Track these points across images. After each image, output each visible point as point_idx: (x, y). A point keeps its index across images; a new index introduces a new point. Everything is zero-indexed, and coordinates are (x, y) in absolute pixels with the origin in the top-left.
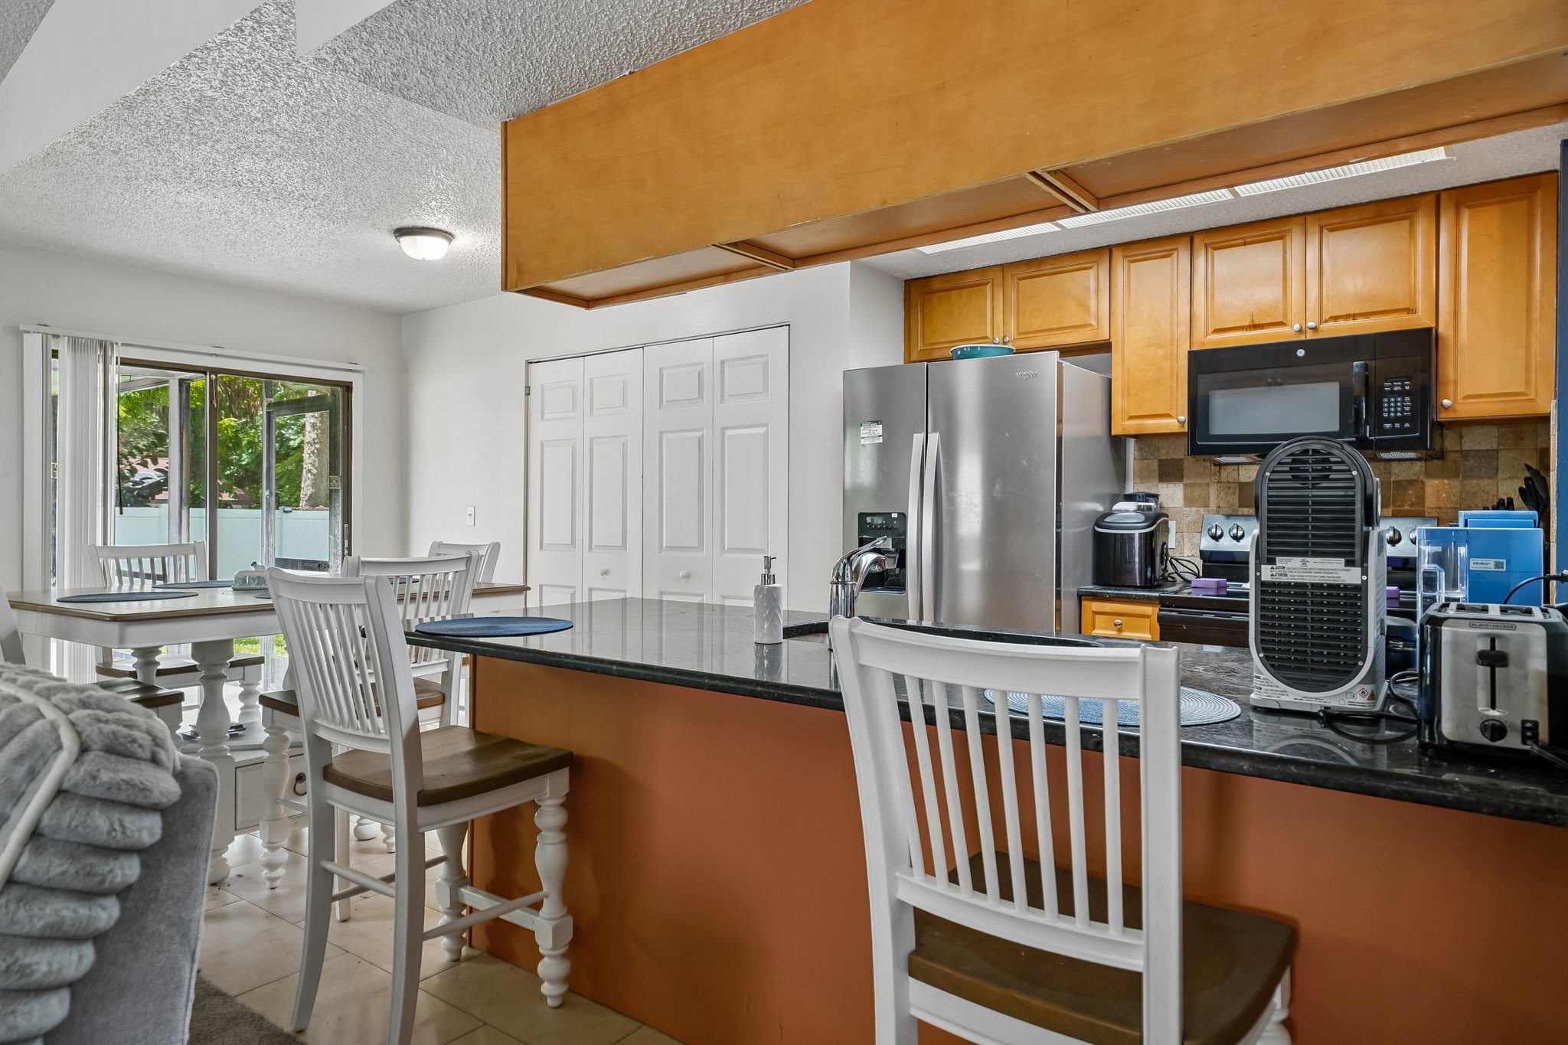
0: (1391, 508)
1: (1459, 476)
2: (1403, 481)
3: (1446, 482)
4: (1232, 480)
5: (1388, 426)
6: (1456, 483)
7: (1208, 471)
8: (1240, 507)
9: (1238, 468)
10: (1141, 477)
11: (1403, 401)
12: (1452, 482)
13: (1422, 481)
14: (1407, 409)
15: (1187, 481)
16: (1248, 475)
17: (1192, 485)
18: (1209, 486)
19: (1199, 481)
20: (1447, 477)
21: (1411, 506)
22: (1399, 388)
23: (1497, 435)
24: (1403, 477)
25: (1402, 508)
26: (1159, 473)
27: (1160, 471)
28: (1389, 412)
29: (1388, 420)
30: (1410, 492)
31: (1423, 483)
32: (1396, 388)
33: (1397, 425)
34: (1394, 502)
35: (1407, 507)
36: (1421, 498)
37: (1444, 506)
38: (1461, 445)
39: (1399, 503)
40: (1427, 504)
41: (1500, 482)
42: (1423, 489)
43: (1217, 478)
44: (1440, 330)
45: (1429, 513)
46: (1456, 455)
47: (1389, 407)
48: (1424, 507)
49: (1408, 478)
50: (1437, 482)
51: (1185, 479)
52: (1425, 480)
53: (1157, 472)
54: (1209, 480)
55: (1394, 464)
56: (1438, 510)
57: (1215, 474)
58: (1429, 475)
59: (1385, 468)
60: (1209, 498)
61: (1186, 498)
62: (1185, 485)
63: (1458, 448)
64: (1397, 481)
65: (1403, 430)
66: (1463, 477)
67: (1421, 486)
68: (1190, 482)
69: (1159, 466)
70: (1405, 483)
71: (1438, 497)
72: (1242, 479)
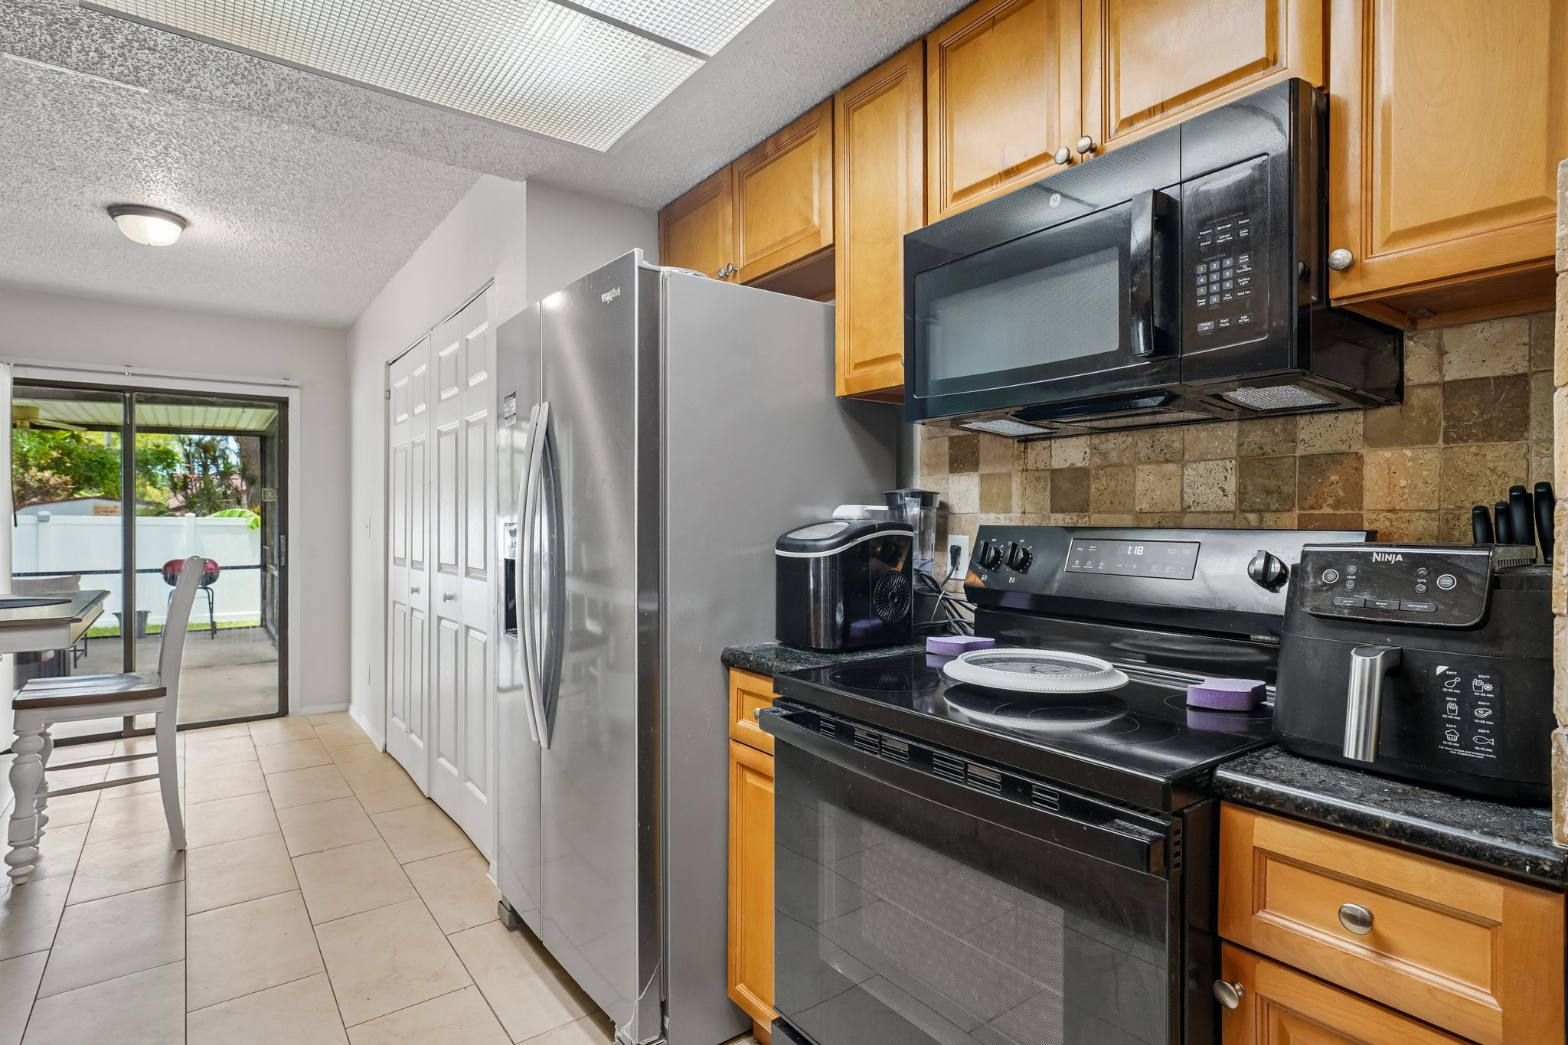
0: (1297, 512)
1: (1436, 440)
2: (1319, 456)
3: (1408, 453)
4: (1041, 466)
5: (1206, 326)
6: (1429, 456)
7: (1009, 453)
8: (1053, 511)
9: (1050, 446)
10: (929, 466)
11: (1236, 266)
12: (1420, 453)
13: (1356, 454)
14: (1244, 281)
15: (984, 469)
16: (1063, 456)
17: (990, 476)
18: (1010, 476)
19: (999, 470)
20: (1411, 443)
21: (1335, 506)
22: (1228, 237)
23: (1526, 339)
24: (1321, 446)
25: (1316, 512)
26: (950, 459)
27: (950, 454)
28: (1208, 295)
29: (1208, 314)
30: (1334, 478)
31: (1359, 458)
32: (1221, 239)
33: (1224, 323)
34: (1302, 499)
35: (1326, 510)
36: (1356, 491)
37: (1403, 505)
38: (1441, 371)
39: (1311, 501)
40: (1368, 501)
41: (1534, 448)
42: (1359, 470)
43: (1021, 462)
44: (1334, 90)
45: (1371, 522)
46: (1429, 393)
47: (1208, 284)
48: (1361, 509)
49: (1328, 449)
50: (1388, 455)
51: (981, 466)
52: (1363, 451)
53: (947, 457)
54: (1011, 467)
55: (1302, 421)
56: (1389, 515)
57: (1018, 457)
58: (1373, 440)
59: (1284, 430)
60: (1011, 499)
61: (982, 497)
62: (982, 477)
63: (1435, 379)
64: (1307, 456)
65: (1238, 332)
66: (1446, 441)
67: (1355, 464)
68: (988, 471)
69: (950, 448)
70: (1322, 460)
71: (1391, 486)
72: (1057, 464)
